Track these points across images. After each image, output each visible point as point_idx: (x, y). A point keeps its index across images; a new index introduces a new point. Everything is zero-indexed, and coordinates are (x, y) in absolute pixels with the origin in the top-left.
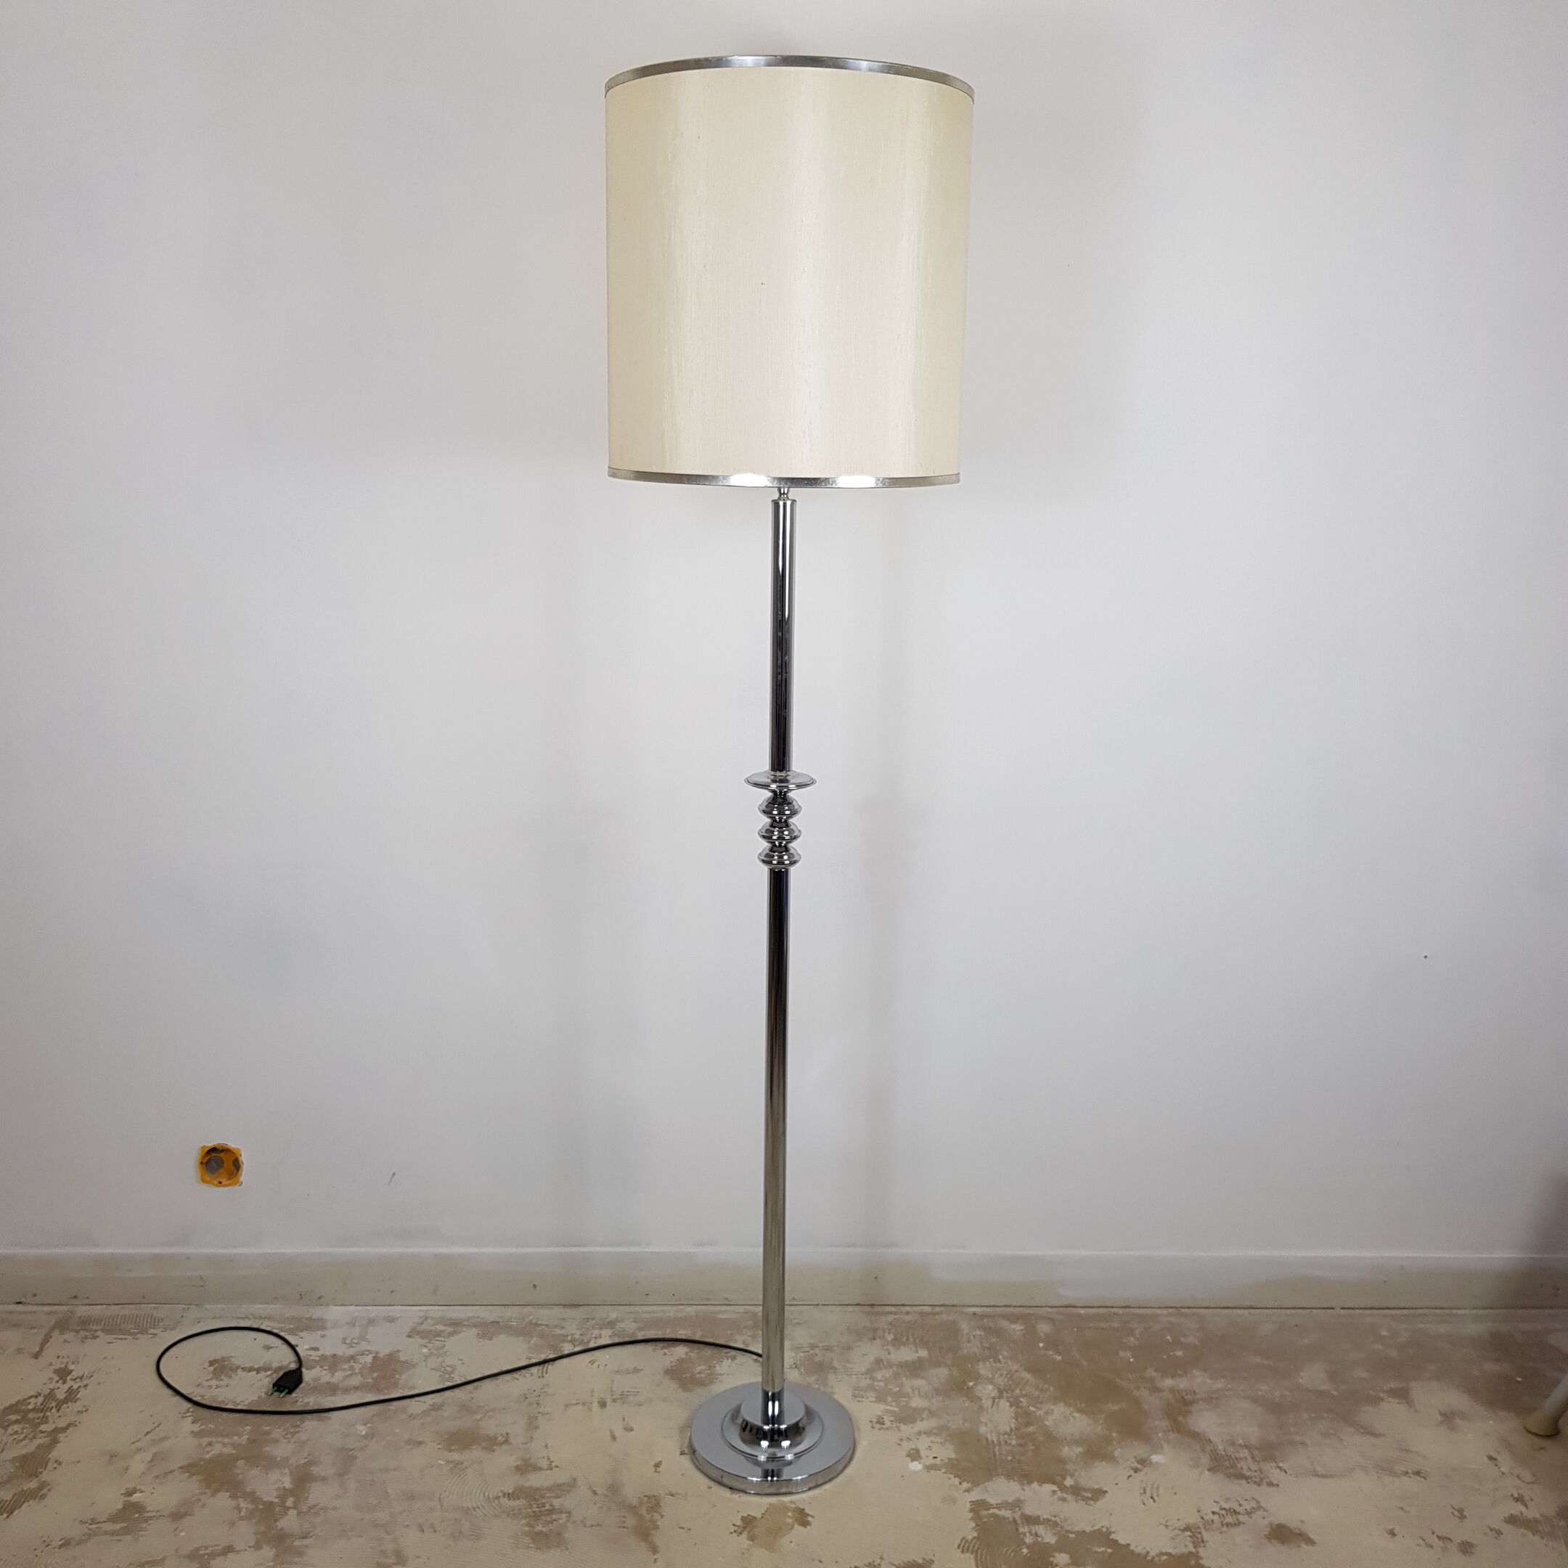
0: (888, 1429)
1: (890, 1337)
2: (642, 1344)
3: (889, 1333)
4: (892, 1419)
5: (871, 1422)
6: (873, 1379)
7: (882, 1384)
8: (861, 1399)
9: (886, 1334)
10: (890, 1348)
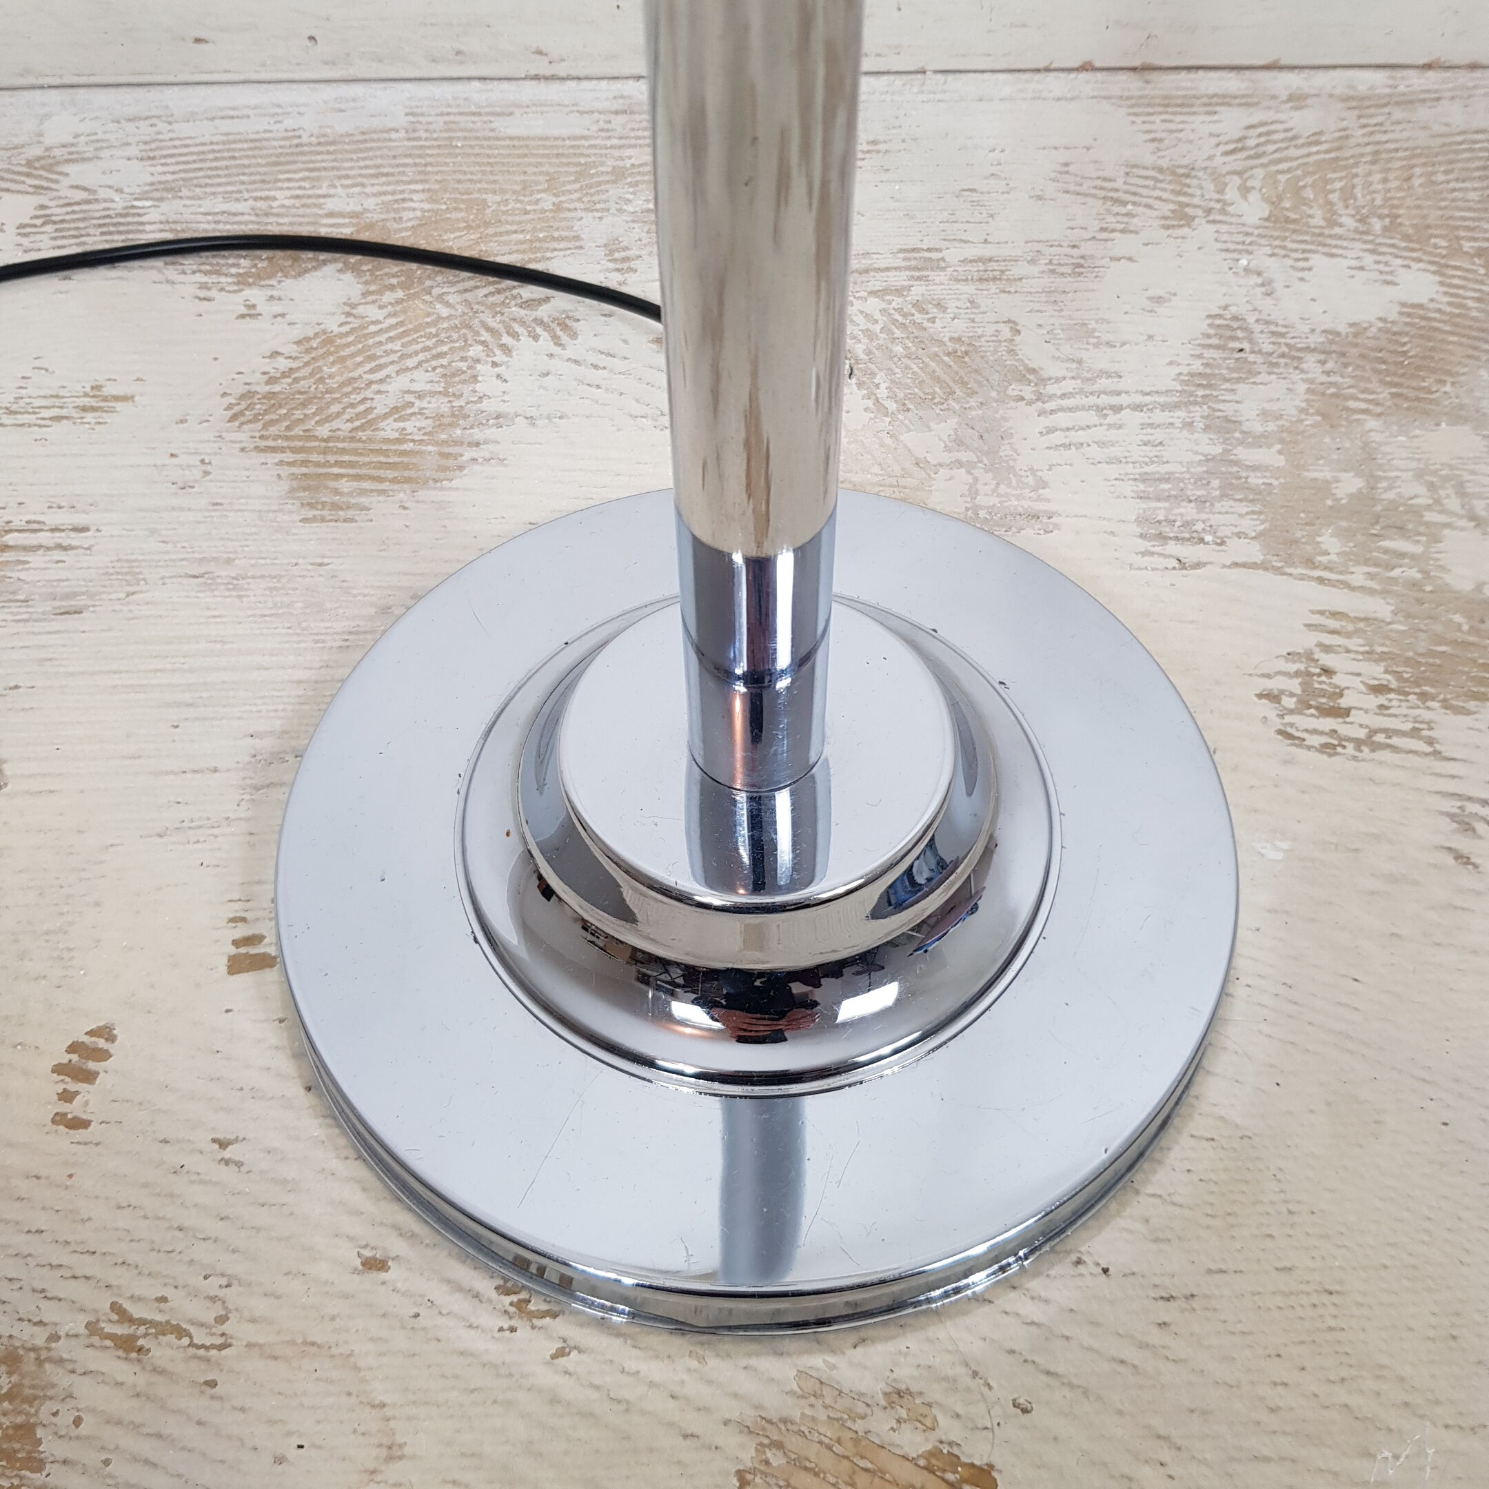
0: (1368, 742)
1: (1253, 210)
2: (158, 263)
3: (1245, 191)
4: (1376, 672)
5: (1273, 697)
6: (1224, 426)
7: (1271, 456)
8: (1190, 552)
9: (1231, 194)
10: (1261, 258)
